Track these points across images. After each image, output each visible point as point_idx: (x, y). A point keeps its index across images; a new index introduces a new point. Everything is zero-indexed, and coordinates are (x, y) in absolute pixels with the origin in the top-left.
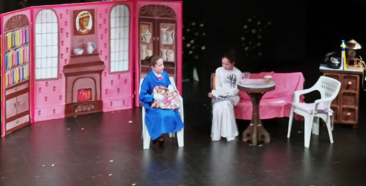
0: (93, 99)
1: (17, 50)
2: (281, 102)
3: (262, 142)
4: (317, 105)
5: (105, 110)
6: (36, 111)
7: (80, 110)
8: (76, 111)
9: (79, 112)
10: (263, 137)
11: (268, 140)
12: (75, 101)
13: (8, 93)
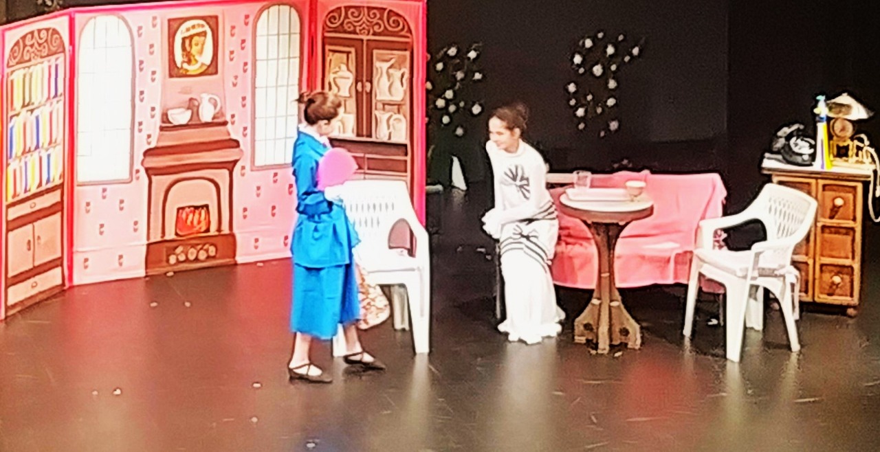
0: (213, 231)
1: (36, 113)
2: (668, 247)
3: (623, 346)
4: (758, 255)
5: (240, 259)
6: (78, 259)
7: (182, 258)
8: (173, 260)
9: (178, 262)
10: (625, 332)
11: (635, 340)
12: (170, 235)
13: (14, 213)
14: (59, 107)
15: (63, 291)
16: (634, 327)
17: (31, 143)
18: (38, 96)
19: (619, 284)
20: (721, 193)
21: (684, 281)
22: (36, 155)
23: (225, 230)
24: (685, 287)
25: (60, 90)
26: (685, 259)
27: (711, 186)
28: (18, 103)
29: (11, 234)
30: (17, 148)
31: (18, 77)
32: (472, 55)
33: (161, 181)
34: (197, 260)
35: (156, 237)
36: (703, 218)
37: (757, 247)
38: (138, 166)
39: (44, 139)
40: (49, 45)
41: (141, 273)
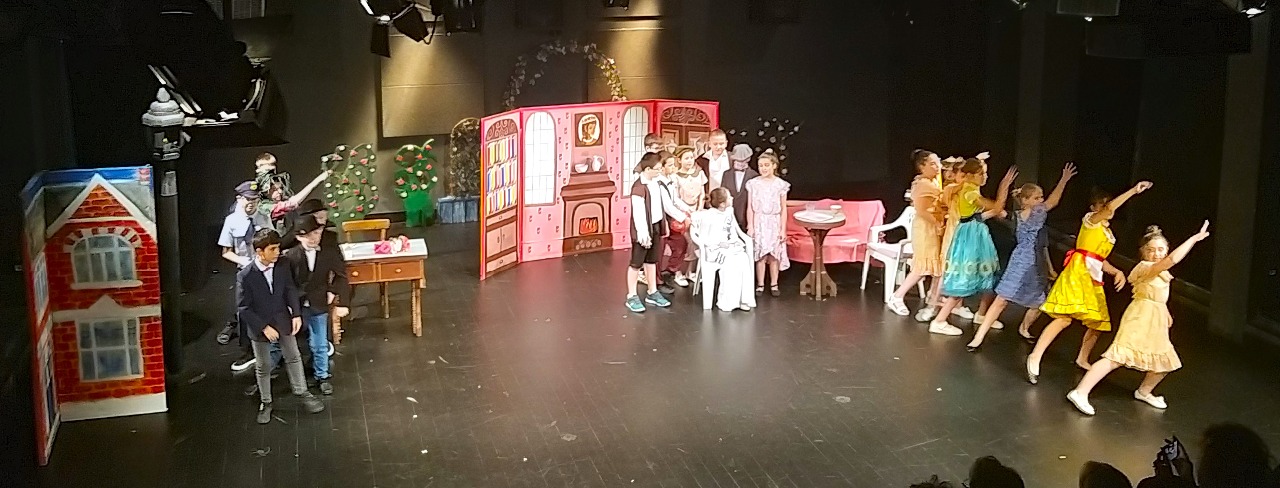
0: (600, 232)
1: (502, 166)
2: (852, 241)
3: (827, 296)
4: (902, 246)
5: (615, 247)
6: (525, 247)
7: (583, 246)
8: (577, 248)
9: (581, 249)
10: (829, 288)
11: (834, 291)
12: (576, 234)
13: (490, 222)
14: (515, 163)
15: (516, 265)
16: (833, 286)
17: (499, 183)
18: (503, 156)
19: (825, 262)
20: (882, 211)
21: (861, 260)
22: (502, 190)
23: (607, 231)
24: (862, 263)
25: (515, 154)
26: (863, 248)
27: (876, 208)
28: (492, 161)
29: (488, 234)
30: (492, 186)
31: (492, 146)
32: (744, 134)
33: (571, 204)
34: (591, 247)
35: (569, 235)
36: (872, 226)
37: (902, 242)
38: (558, 195)
39: (506, 180)
40: (510, 128)
41: (560, 255)
